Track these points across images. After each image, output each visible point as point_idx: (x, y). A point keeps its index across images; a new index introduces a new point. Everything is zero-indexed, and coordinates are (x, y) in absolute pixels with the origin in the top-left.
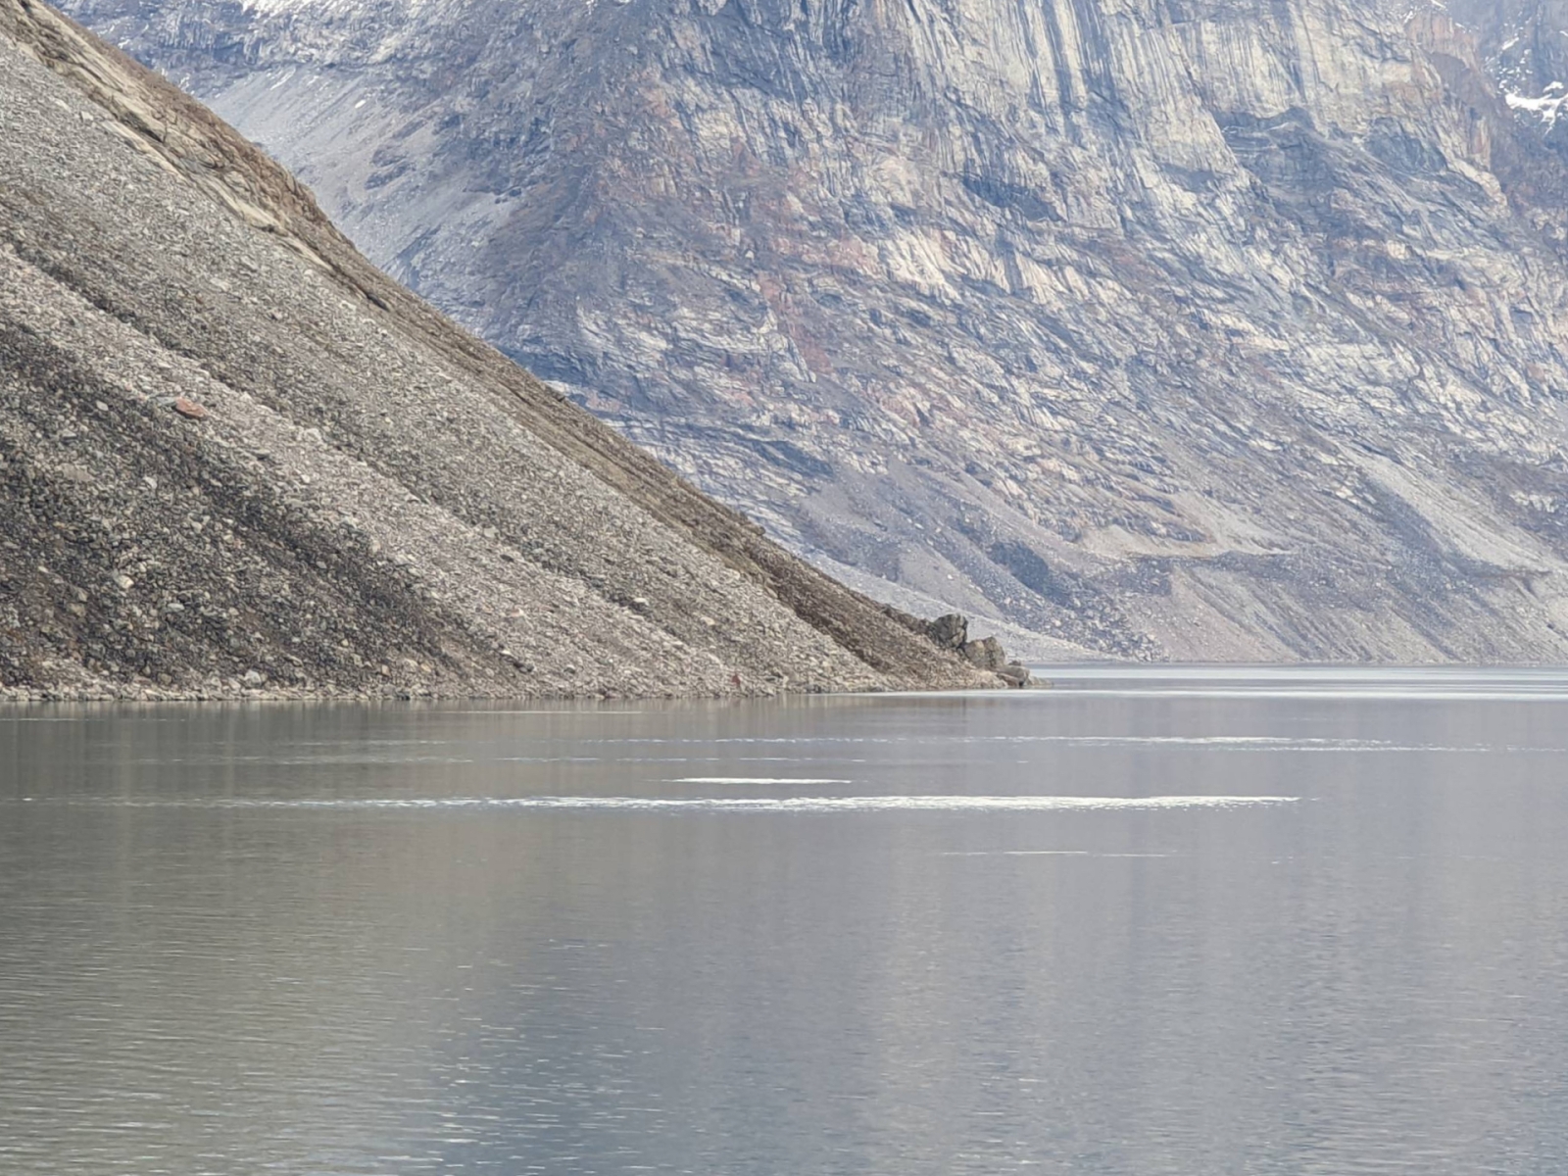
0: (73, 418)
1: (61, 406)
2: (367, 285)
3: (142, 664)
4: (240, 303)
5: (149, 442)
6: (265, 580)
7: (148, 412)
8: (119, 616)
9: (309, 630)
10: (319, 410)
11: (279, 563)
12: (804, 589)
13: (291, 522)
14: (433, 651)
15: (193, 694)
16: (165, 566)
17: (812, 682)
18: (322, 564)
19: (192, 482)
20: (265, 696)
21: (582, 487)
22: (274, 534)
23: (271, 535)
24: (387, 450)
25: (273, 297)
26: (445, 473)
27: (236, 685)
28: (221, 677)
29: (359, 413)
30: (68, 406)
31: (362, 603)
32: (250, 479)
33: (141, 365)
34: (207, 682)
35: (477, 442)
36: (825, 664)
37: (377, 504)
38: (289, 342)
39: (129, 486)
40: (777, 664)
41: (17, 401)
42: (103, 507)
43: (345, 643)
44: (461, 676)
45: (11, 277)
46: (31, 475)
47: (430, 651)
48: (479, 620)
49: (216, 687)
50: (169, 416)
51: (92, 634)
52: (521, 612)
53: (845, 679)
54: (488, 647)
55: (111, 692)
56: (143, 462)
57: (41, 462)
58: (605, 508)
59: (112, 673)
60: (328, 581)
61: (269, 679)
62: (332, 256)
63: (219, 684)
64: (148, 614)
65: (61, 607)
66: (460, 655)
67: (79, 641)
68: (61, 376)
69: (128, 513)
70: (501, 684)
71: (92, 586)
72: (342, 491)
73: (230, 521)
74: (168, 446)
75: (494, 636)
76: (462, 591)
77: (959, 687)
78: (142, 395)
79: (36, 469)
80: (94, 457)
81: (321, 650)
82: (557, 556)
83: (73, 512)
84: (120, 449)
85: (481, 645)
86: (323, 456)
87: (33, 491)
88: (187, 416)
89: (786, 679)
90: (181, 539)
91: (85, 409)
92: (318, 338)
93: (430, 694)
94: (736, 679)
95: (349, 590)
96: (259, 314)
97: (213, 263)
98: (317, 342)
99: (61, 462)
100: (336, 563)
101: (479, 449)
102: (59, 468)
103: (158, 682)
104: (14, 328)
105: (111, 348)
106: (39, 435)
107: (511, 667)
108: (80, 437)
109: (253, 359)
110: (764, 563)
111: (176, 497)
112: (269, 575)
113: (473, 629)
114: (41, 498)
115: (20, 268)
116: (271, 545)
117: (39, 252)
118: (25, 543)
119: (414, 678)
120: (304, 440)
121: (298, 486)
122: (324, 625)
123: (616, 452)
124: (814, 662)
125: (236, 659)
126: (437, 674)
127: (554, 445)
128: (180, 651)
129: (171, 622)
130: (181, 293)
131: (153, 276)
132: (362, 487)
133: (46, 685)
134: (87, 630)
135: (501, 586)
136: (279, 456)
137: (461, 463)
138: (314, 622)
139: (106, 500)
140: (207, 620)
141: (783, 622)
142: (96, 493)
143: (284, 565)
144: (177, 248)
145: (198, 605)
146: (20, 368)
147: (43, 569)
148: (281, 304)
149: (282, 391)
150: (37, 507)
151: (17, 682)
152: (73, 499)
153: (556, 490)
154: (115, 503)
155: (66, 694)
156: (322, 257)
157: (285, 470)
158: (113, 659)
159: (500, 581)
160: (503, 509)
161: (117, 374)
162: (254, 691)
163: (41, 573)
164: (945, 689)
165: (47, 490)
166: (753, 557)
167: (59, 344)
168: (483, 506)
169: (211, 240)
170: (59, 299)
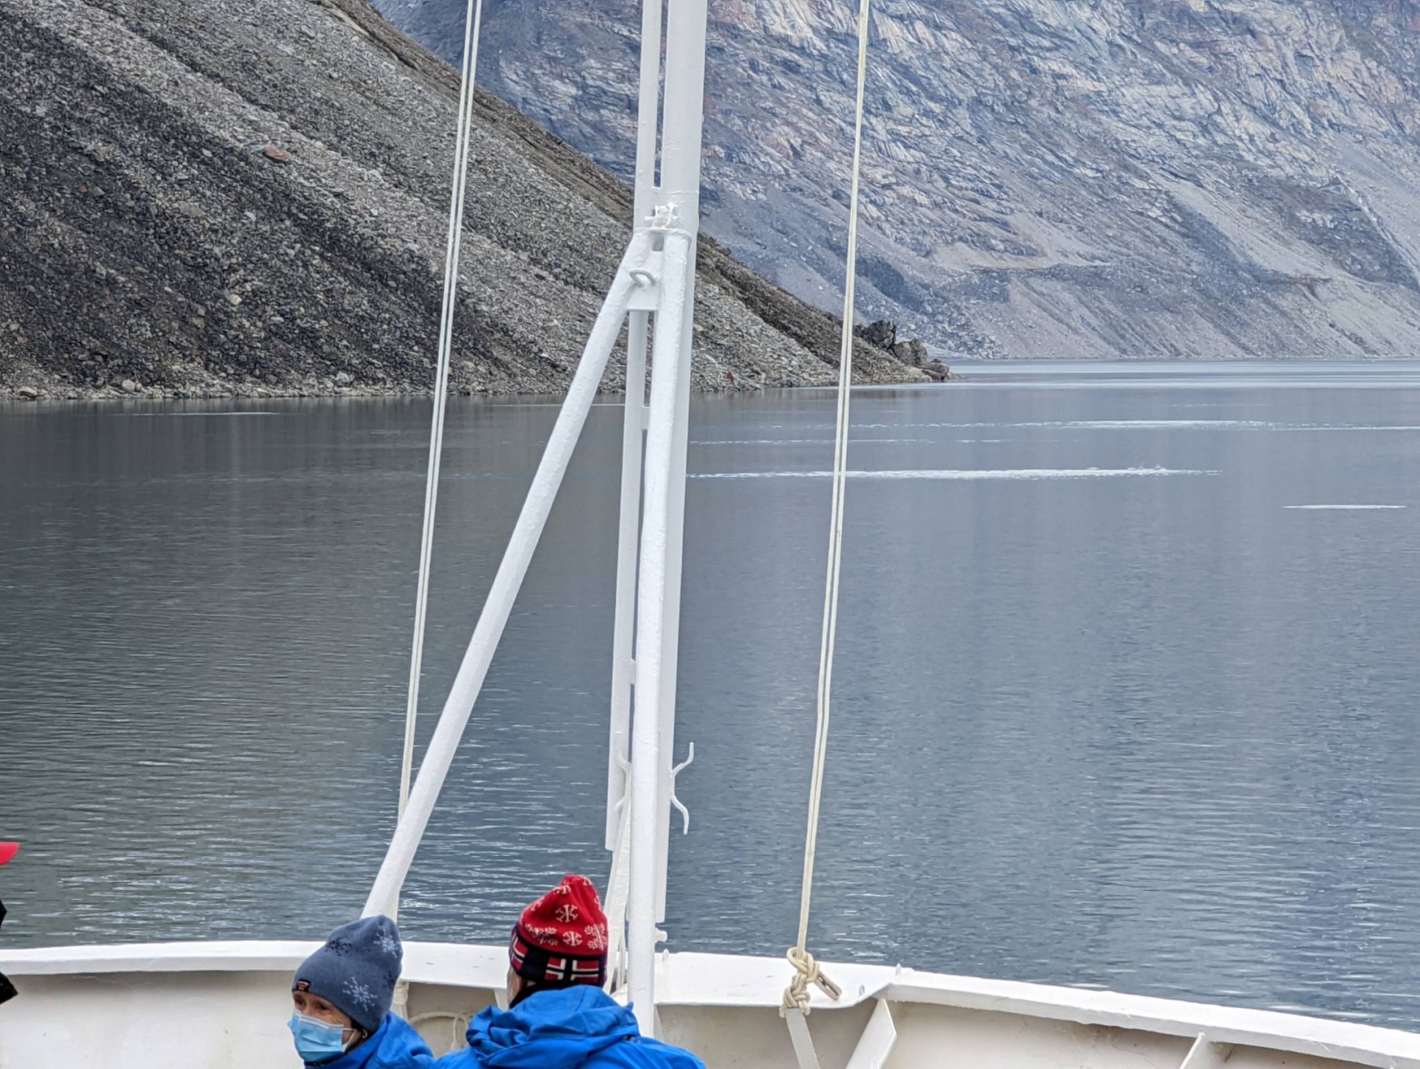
0: (185, 163)
1: (174, 154)
2: (397, 48)
3: (252, 367)
4: (303, 65)
5: (246, 182)
6: (348, 296)
7: (243, 157)
8: (232, 328)
9: (386, 338)
10: (372, 154)
11: (360, 283)
12: (766, 300)
13: (365, 249)
14: (486, 355)
15: (296, 392)
16: (267, 286)
17: (785, 378)
18: (392, 283)
19: (284, 216)
20: (354, 393)
21: (588, 217)
22: (352, 259)
23: (350, 260)
24: (430, 188)
25: (329, 59)
26: (478, 206)
27: (330, 384)
28: (317, 378)
29: (404, 156)
30: (180, 153)
31: (427, 315)
32: (330, 213)
33: (235, 118)
34: (306, 382)
35: (501, 180)
36: (794, 363)
37: (433, 232)
38: (346, 98)
39: (234, 219)
40: (755, 363)
41: (139, 149)
42: (213, 237)
43: (416, 348)
44: (509, 375)
45: (125, 45)
46: (154, 211)
47: (484, 355)
48: (520, 328)
49: (313, 386)
50: (260, 161)
51: (211, 342)
52: (556, 322)
53: (811, 375)
54: (530, 352)
55: (230, 391)
56: (243, 199)
57: (161, 200)
58: (608, 234)
59: (228, 375)
60: (398, 297)
61: (356, 379)
62: (367, 24)
63: (316, 383)
64: (255, 326)
65: (184, 320)
66: (507, 358)
67: (200, 348)
68: (171, 127)
69: (234, 241)
70: (542, 382)
71: (208, 303)
72: (404, 222)
73: (317, 248)
74: (262, 186)
75: (534, 342)
76: (506, 304)
77: (897, 382)
78: (237, 144)
79: (157, 206)
80: (204, 195)
81: (396, 354)
82: (573, 275)
83: (190, 242)
84: (224, 189)
85: (524, 349)
86: (387, 193)
87: (156, 225)
88: (275, 161)
89: (764, 375)
90: (279, 263)
91: (194, 156)
92: (367, 94)
93: (486, 390)
94: (730, 376)
95: (416, 305)
96: (319, 74)
97: (279, 31)
98: (367, 97)
99: (177, 200)
100: (404, 283)
101: (504, 186)
102: (176, 205)
103: (267, 382)
104: (131, 89)
105: (209, 105)
106: (159, 178)
107: (549, 368)
108: (192, 179)
109: (317, 112)
110: (731, 278)
111: (272, 228)
112: (351, 293)
113: (516, 336)
114: (163, 230)
115: (131, 38)
116: (351, 268)
117: (138, 24)
118: (152, 267)
119: (473, 377)
120: (370, 180)
121: (368, 218)
122: (398, 334)
123: (607, 187)
124: (785, 361)
125: (329, 363)
126: (491, 373)
127: (561, 181)
128: (282, 356)
129: (273, 333)
130: (254, 57)
131: (230, 43)
132: (420, 218)
133: (177, 385)
134: (206, 340)
135: (537, 300)
136: (351, 194)
137: (490, 197)
138: (390, 332)
139: (216, 231)
140: (303, 330)
141: (757, 328)
142: (207, 226)
143: (362, 284)
144: (249, 19)
145: (295, 318)
146: (139, 121)
147: (168, 289)
148: (335, 65)
149: (341, 138)
150: (160, 238)
151: (152, 383)
152: (189, 230)
153: (568, 219)
154: (224, 234)
155: (194, 393)
156: (360, 25)
157: (356, 206)
158: (228, 363)
159: (536, 296)
160: (526, 236)
161: (215, 126)
162: (344, 389)
163: (167, 293)
164: (886, 383)
165: (167, 223)
166: (724, 274)
167: (168, 101)
168: (510, 233)
169: (275, 13)
170: (164, 63)
